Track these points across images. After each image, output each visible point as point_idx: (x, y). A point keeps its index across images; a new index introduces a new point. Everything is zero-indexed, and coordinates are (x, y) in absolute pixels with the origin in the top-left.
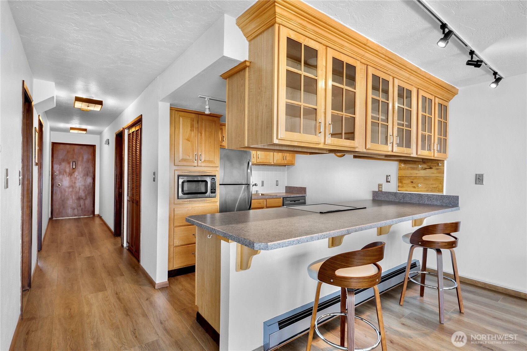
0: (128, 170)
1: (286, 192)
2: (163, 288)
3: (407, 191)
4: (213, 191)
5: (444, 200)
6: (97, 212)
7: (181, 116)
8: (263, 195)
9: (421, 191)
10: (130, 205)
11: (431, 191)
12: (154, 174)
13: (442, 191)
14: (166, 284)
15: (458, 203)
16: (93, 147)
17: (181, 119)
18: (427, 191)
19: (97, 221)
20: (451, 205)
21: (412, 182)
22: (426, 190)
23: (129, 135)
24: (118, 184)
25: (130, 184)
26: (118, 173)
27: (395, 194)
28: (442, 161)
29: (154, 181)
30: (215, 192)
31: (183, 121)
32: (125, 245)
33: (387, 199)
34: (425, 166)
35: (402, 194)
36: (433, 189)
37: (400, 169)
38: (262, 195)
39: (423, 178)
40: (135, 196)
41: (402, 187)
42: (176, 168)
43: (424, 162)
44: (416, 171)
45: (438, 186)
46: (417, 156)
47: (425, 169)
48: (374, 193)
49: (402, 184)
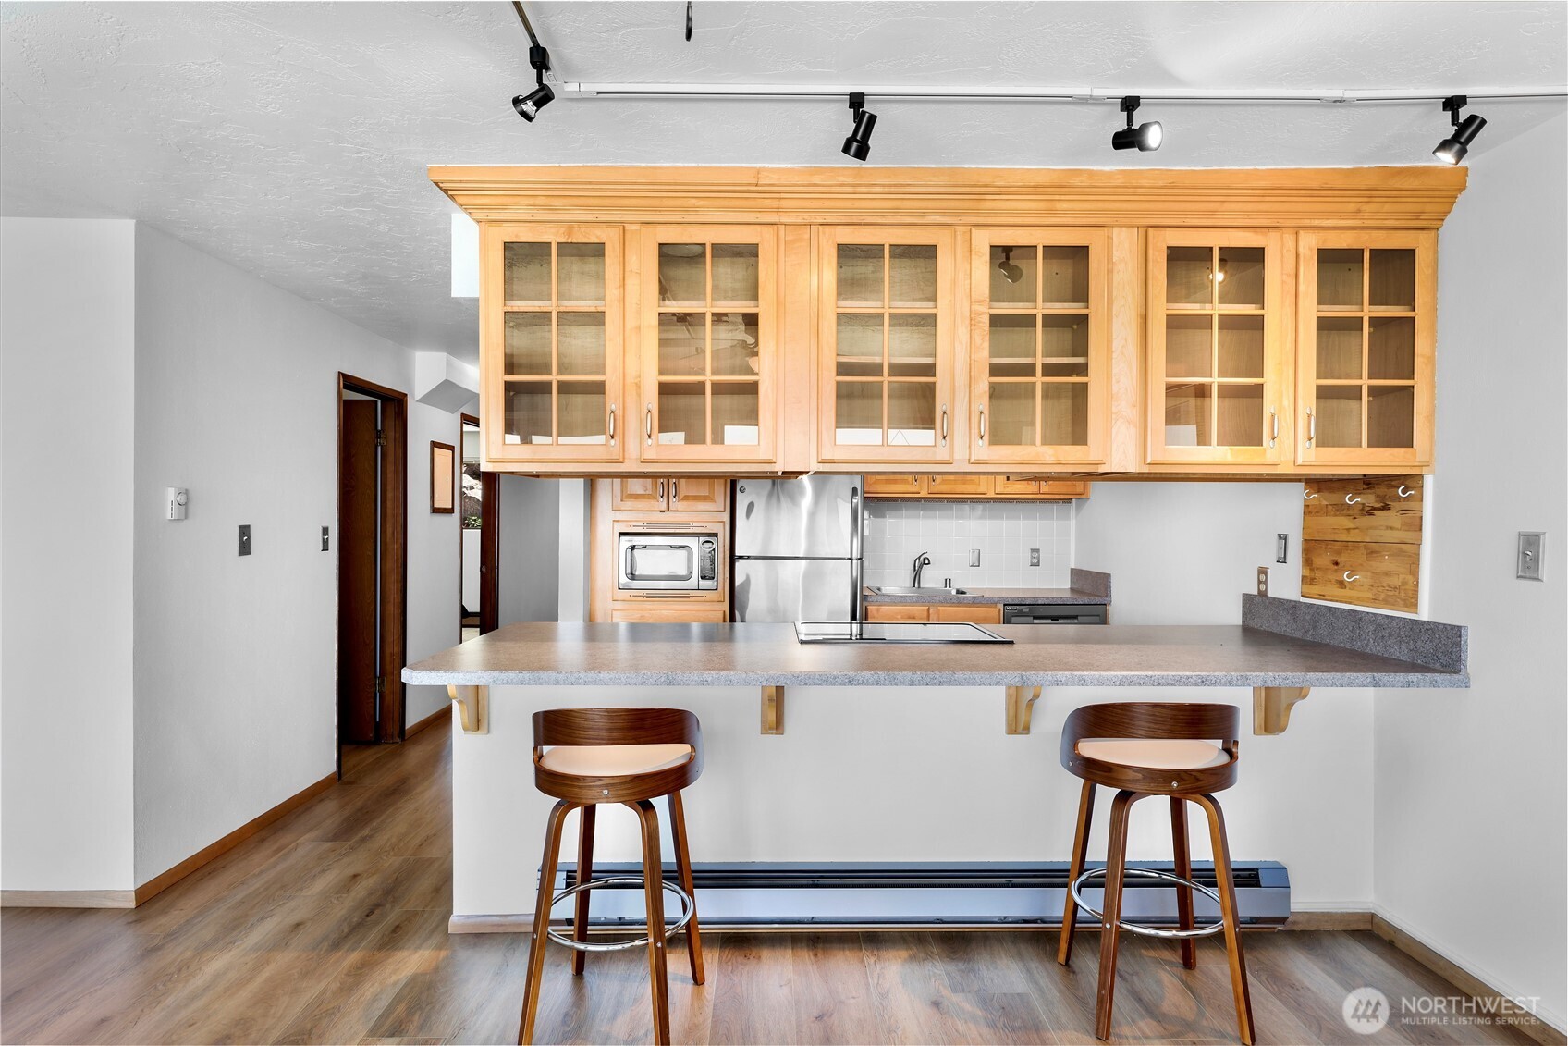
1: (1072, 590)
3: (1322, 597)
5: (1419, 643)
8: (963, 593)
9: (1359, 601)
11: (1387, 603)
13: (1412, 603)
15: (1458, 657)
18: (1374, 601)
20: (1438, 666)
21: (1336, 564)
22: (1370, 595)
27: (1294, 606)
30: (713, 577)
33: (1276, 630)
34: (1369, 499)
35: (1312, 611)
36: (1390, 593)
37: (1308, 510)
38: (958, 592)
39: (1366, 548)
41: (1313, 581)
43: (1368, 482)
44: (1346, 522)
45: (1405, 583)
46: (1146, 469)
47: (1369, 512)
48: (1247, 599)
49: (1312, 570)
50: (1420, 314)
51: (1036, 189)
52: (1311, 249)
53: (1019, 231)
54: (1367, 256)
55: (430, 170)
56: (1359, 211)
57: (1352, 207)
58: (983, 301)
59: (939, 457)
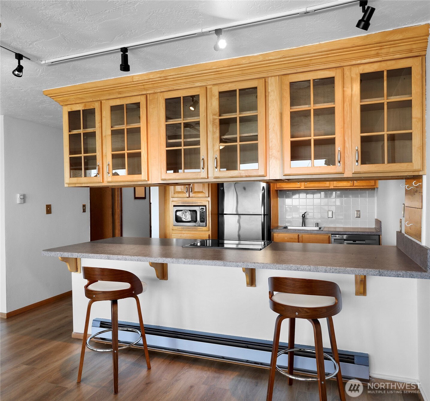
1: (375, 228)
9: (413, 236)
13: (420, 237)
22: (414, 233)
27: (403, 237)
30: (204, 222)
35: (406, 240)
42: (173, 199)
50: (414, 97)
52: (356, 74)
54: (385, 73)
55: (44, 92)
56: (378, 53)
57: (373, 52)
58: (216, 114)
59: (202, 176)
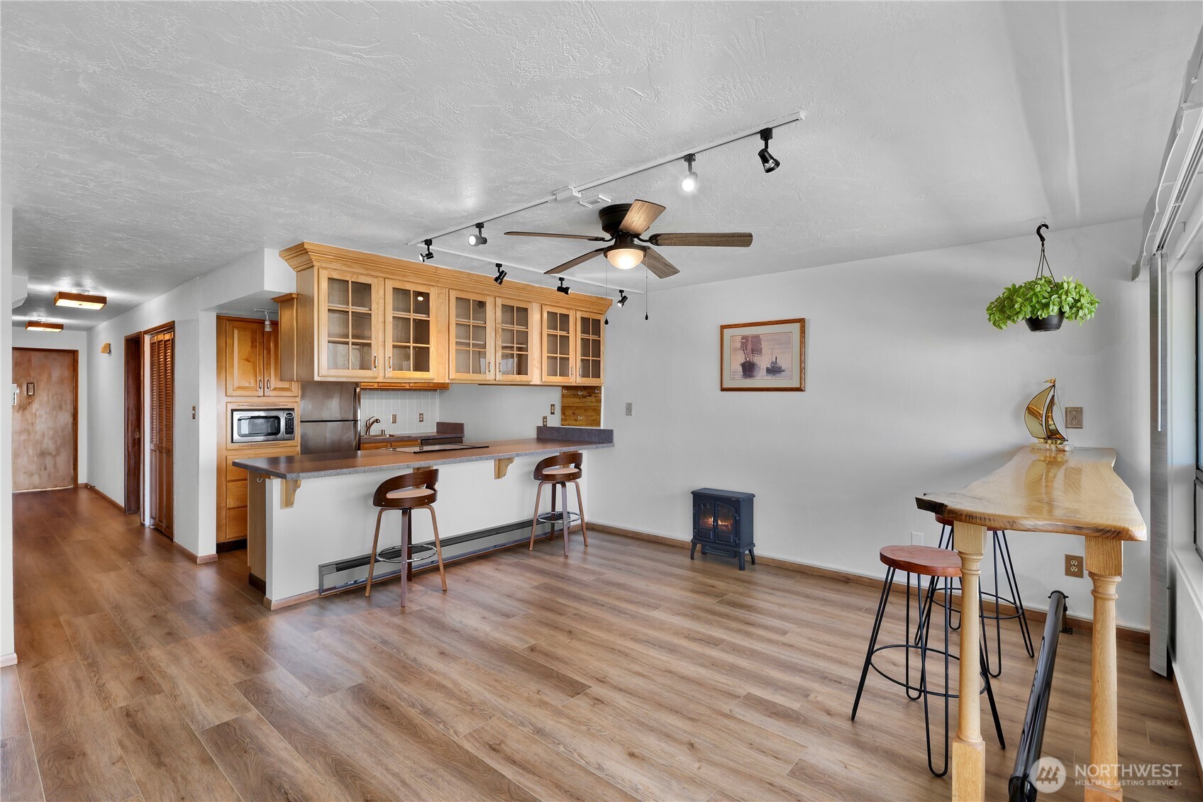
0: (152, 400)
1: (437, 432)
2: (208, 563)
3: (569, 425)
4: (290, 429)
5: (600, 436)
6: (82, 479)
7: (236, 328)
8: (393, 436)
9: (582, 425)
10: (156, 457)
11: (591, 425)
12: (194, 409)
13: (599, 424)
14: (213, 558)
15: (612, 439)
16: (74, 354)
17: (236, 332)
18: (587, 425)
19: (84, 496)
20: (606, 442)
21: (574, 414)
22: (585, 423)
23: (152, 345)
24: (132, 425)
25: (155, 423)
26: (132, 406)
27: (558, 429)
28: (599, 388)
29: (194, 418)
30: (292, 432)
31: (238, 333)
32: (148, 522)
33: (551, 438)
34: (584, 393)
35: (565, 430)
36: (591, 422)
37: (563, 396)
38: (390, 436)
39: (584, 408)
40: (164, 442)
41: (565, 420)
42: (230, 399)
43: (584, 388)
44: (577, 400)
45: (596, 418)
46: (541, 384)
47: (585, 397)
48: (539, 428)
49: (565, 416)
50: (601, 339)
51: (518, 288)
53: (510, 301)
54: (591, 320)
56: (590, 307)
57: (588, 306)
58: (500, 323)
